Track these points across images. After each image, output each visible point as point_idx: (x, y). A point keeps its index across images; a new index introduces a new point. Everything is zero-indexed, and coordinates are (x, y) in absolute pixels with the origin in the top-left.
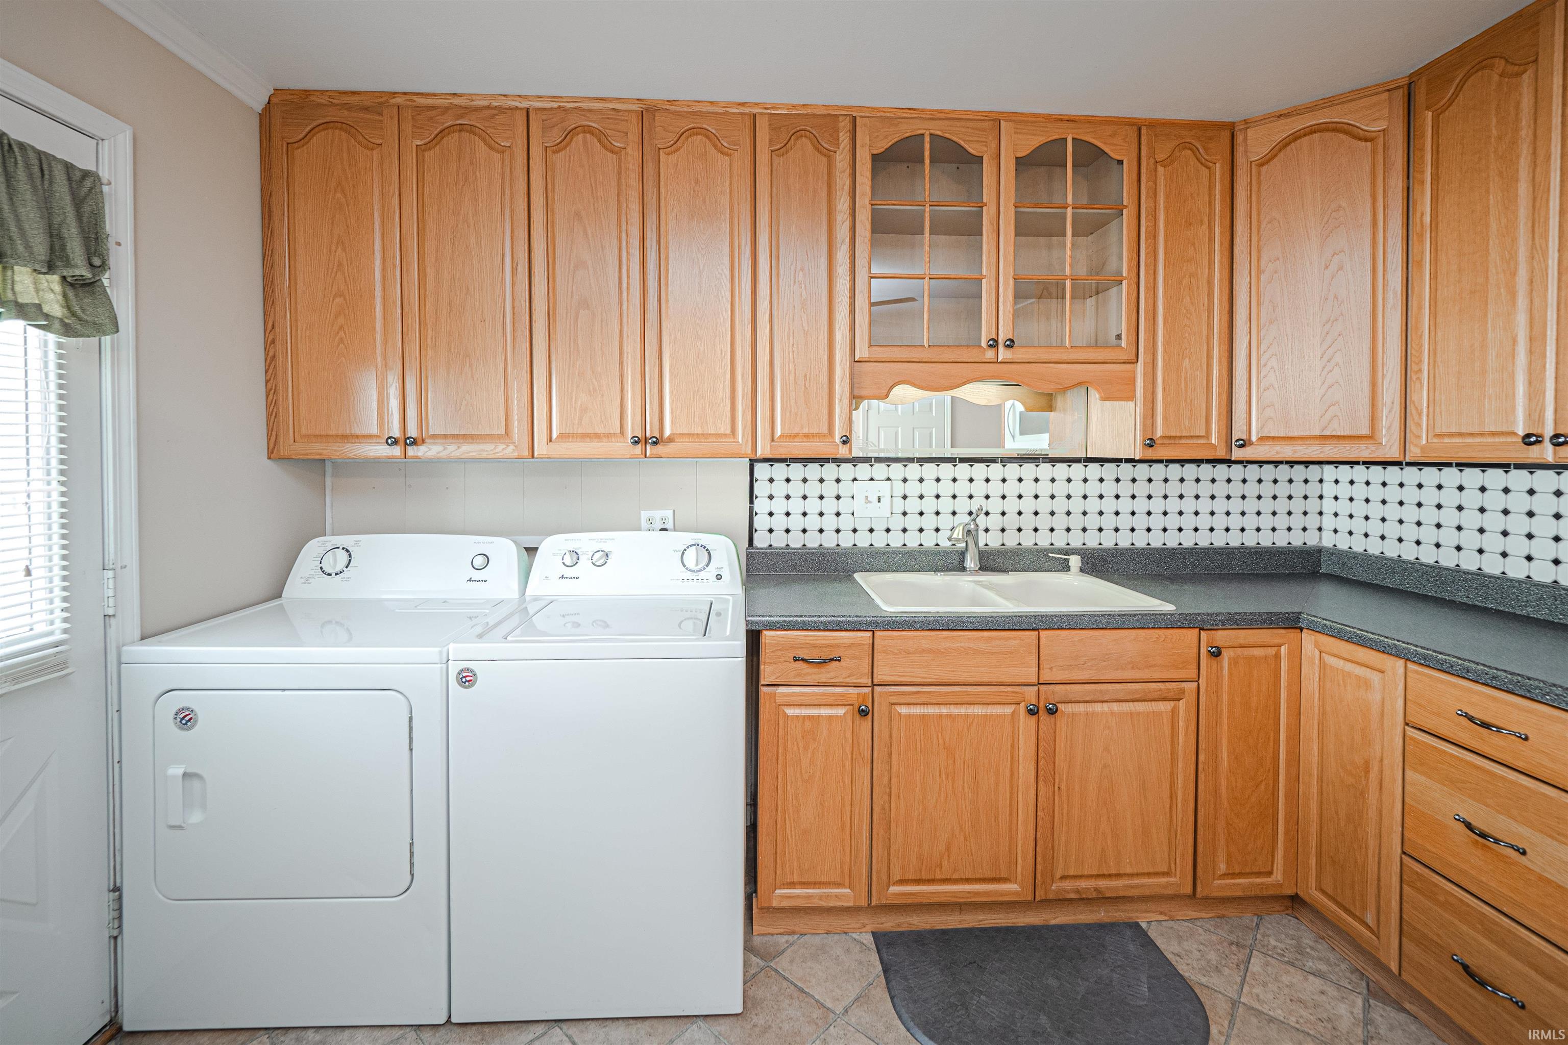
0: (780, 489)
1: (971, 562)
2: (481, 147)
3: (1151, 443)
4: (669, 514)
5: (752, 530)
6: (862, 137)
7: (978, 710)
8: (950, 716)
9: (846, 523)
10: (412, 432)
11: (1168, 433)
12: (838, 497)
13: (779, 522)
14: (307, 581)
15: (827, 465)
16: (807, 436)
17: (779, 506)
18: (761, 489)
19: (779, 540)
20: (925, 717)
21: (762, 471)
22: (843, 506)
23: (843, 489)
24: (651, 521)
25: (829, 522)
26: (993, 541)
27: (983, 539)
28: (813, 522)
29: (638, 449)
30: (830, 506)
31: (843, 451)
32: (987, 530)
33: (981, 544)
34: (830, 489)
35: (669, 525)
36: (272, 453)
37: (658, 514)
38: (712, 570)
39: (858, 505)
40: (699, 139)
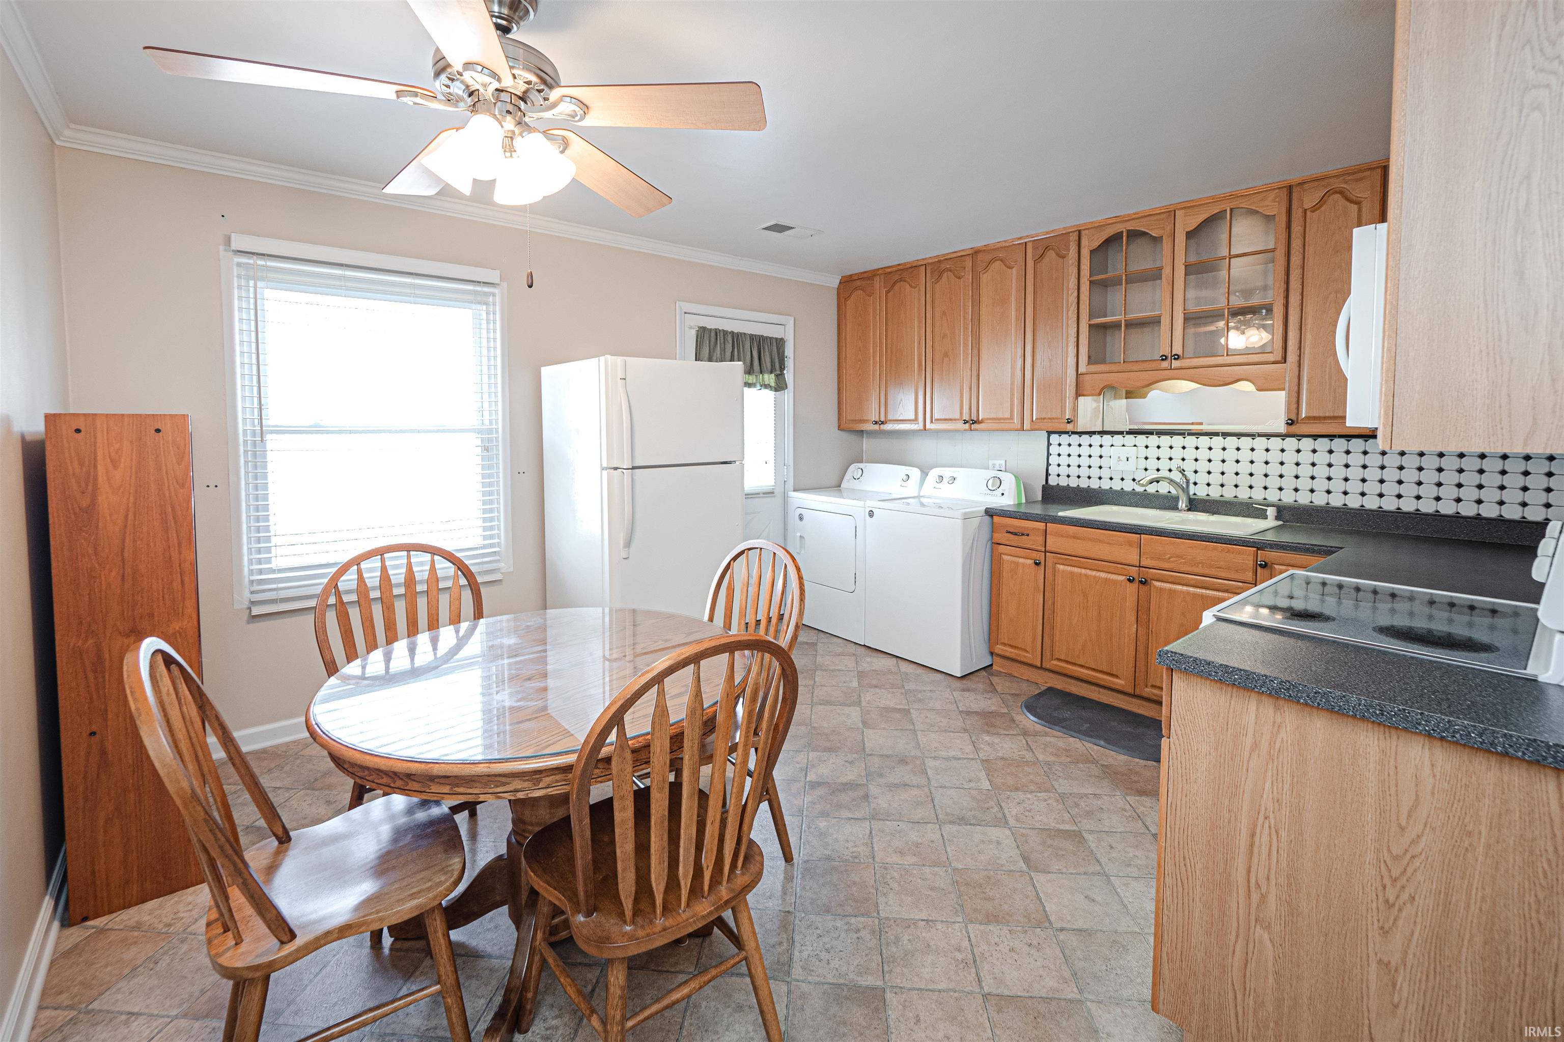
0: (1064, 450)
1: (1182, 504)
2: (908, 286)
3: (1291, 423)
4: (1003, 462)
5: (1047, 474)
6: (1085, 242)
7: (1103, 575)
8: (1086, 575)
9: (1105, 473)
10: (883, 419)
11: (1311, 415)
12: (1101, 457)
13: (1064, 470)
14: (848, 481)
15: (1094, 436)
16: (1050, 419)
17: (1064, 460)
18: (1054, 450)
19: (1063, 482)
20: (1072, 573)
21: (1055, 438)
22: (1103, 462)
23: (1105, 451)
24: (994, 465)
25: (1095, 472)
26: (1201, 492)
27: (1192, 489)
28: (1084, 472)
29: (967, 426)
30: (1095, 462)
31: (1070, 427)
32: (1195, 484)
33: (1191, 493)
34: (1095, 451)
35: (1003, 469)
36: (839, 428)
37: (998, 462)
38: (1000, 491)
39: (1112, 462)
40: (998, 262)
